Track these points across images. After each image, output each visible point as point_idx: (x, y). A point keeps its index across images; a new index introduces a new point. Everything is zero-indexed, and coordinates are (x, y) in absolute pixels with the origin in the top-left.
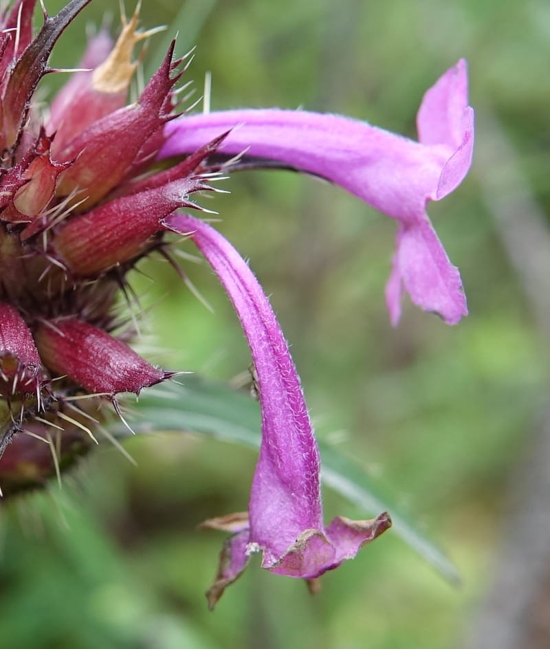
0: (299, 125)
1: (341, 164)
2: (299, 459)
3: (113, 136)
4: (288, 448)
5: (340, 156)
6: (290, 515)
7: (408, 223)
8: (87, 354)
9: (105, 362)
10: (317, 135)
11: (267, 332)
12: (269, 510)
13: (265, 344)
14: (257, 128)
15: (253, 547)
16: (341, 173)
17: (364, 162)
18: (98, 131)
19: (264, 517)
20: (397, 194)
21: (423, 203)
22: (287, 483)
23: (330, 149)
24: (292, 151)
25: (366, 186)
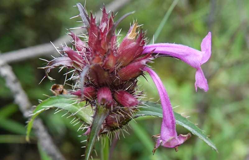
0: (172, 47)
1: (182, 55)
2: (170, 121)
3: (130, 50)
4: (168, 119)
5: (182, 54)
6: (169, 134)
7: (197, 69)
8: (124, 98)
9: (127, 100)
10: (177, 49)
11: (164, 93)
12: (164, 133)
13: (163, 96)
14: (164, 48)
15: (161, 141)
16: (182, 57)
17: (187, 55)
18: (127, 48)
19: (163, 134)
20: (195, 63)
21: (200, 64)
22: (168, 127)
23: (179, 52)
24: (171, 53)
25: (188, 61)
